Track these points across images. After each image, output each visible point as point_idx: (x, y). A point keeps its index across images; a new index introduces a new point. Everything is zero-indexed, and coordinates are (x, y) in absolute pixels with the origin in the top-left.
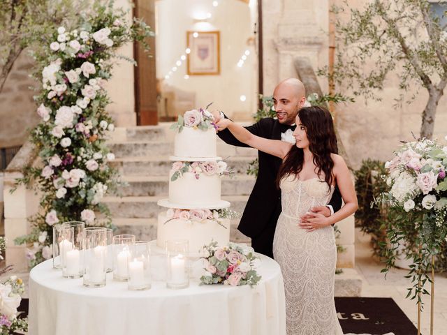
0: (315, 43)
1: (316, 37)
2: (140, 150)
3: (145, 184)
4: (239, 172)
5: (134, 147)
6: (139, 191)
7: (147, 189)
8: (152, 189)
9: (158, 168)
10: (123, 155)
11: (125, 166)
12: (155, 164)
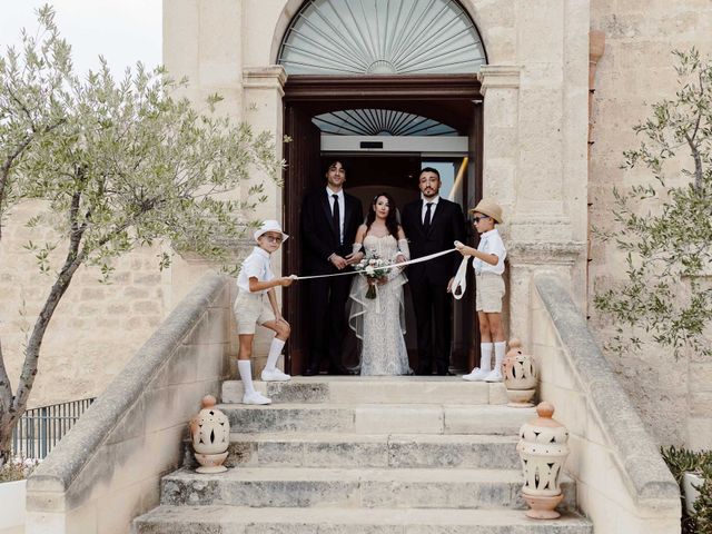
0: (569, 253)
1: (570, 244)
2: (288, 421)
3: (293, 486)
4: (450, 463)
5: (277, 414)
6: (283, 497)
7: (296, 494)
8: (306, 495)
9: (315, 454)
10: (260, 428)
11: (261, 450)
12: (311, 448)
